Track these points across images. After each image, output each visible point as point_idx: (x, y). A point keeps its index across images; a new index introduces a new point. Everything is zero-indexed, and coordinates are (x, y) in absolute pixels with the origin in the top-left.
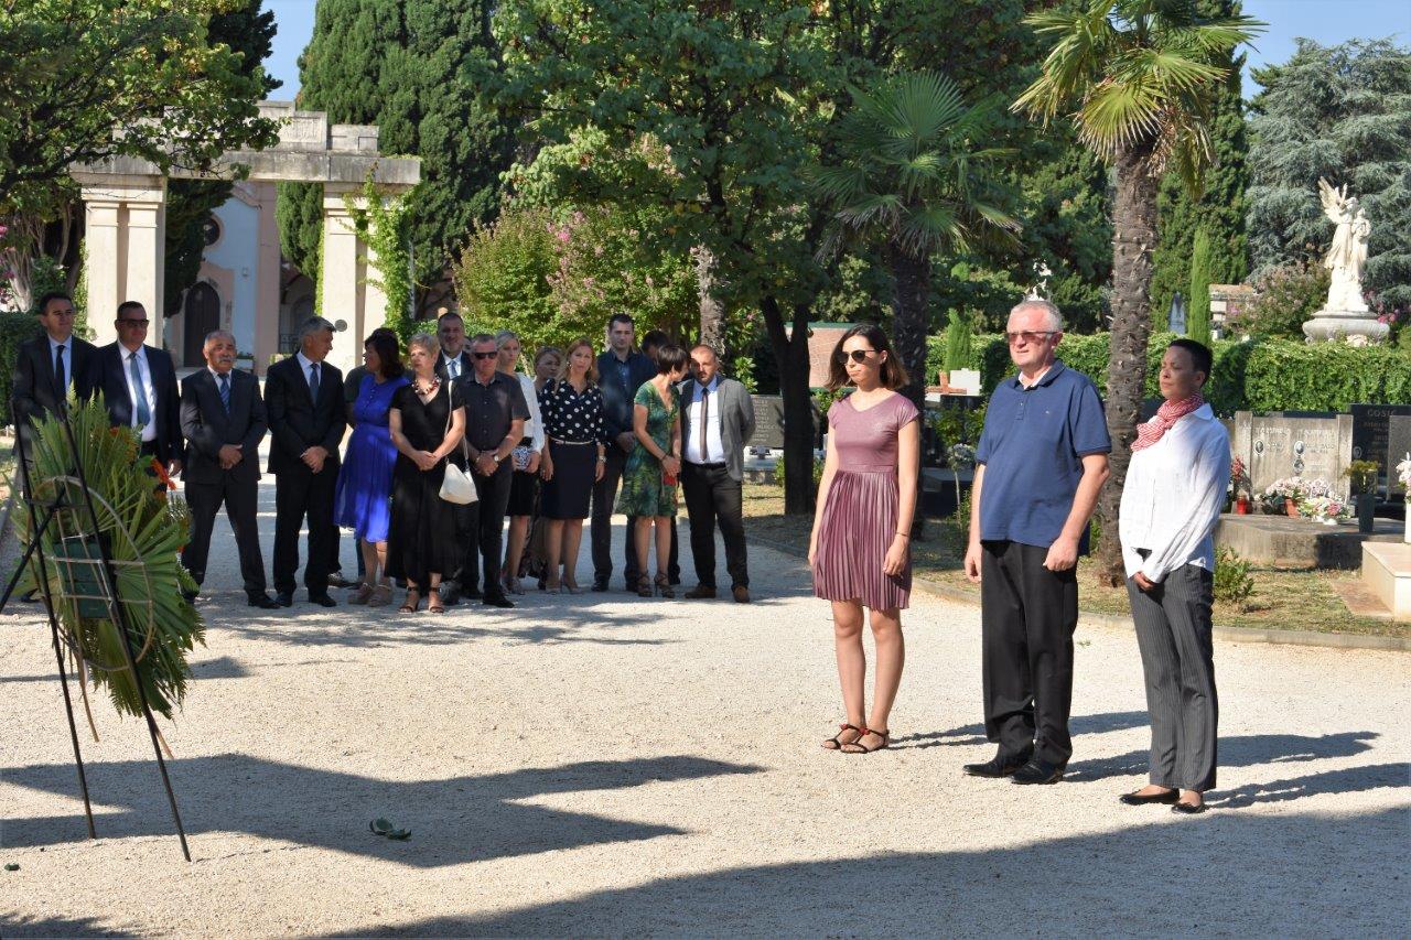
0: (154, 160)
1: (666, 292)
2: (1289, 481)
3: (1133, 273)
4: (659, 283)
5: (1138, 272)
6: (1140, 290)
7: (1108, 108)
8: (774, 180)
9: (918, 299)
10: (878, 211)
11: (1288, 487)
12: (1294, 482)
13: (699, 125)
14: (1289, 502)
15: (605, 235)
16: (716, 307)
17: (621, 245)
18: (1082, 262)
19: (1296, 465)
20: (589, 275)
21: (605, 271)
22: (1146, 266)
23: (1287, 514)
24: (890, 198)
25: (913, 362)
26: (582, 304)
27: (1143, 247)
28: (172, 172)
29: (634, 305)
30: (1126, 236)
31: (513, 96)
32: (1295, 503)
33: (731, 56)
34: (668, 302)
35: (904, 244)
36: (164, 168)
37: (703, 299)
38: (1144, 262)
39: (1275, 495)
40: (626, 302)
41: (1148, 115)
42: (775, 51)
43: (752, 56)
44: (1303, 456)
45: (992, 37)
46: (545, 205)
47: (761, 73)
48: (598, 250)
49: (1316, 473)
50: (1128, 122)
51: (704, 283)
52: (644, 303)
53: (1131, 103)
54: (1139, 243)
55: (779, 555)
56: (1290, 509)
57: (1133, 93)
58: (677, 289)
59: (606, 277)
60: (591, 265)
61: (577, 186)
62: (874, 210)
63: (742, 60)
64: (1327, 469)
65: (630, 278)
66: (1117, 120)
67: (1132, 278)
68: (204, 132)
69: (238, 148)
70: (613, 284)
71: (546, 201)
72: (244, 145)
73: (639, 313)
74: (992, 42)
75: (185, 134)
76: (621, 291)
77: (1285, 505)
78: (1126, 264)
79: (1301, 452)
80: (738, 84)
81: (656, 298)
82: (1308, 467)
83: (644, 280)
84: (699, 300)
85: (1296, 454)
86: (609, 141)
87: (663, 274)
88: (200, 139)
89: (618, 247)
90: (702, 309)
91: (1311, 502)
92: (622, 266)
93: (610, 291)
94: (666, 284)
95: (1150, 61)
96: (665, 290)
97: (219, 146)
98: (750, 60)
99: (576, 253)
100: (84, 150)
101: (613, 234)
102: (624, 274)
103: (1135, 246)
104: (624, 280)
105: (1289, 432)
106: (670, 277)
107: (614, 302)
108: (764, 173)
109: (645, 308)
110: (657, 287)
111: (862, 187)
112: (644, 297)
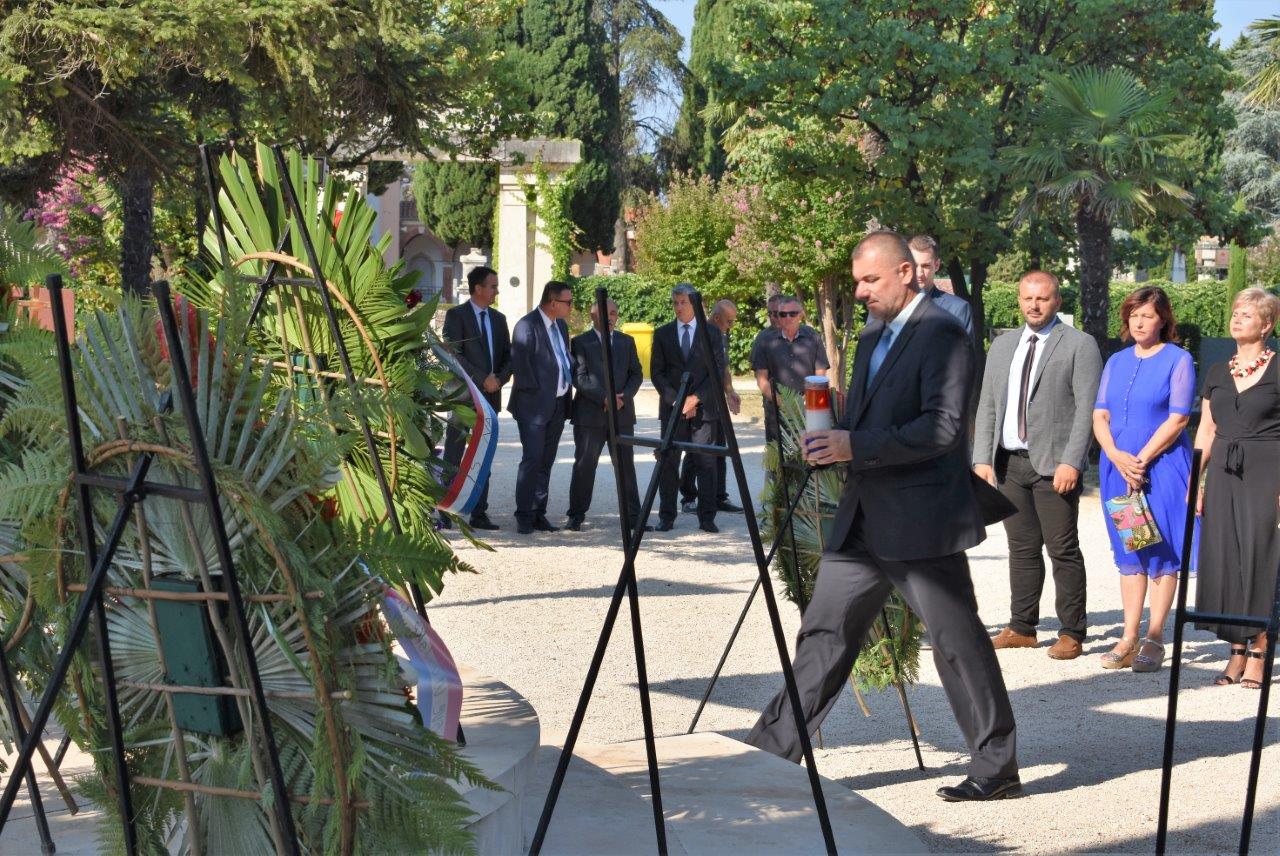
0: (446, 150)
1: (831, 253)
4: (827, 244)
8: (975, 160)
9: (1102, 258)
10: (1080, 183)
13: (911, 114)
15: (777, 205)
17: (792, 213)
18: (1214, 225)
20: (763, 239)
21: (778, 236)
24: (1086, 174)
25: (1099, 313)
26: (759, 263)
28: (460, 158)
29: (800, 264)
33: (944, 56)
34: (833, 261)
35: (1098, 213)
36: (453, 157)
40: (795, 261)
42: (978, 51)
43: (960, 56)
45: (1141, 35)
46: (766, 182)
47: (969, 71)
48: (774, 217)
52: (813, 262)
58: (837, 251)
59: (776, 243)
60: (765, 231)
61: (794, 166)
62: (1076, 184)
63: (951, 59)
65: (801, 240)
68: (481, 126)
69: (508, 138)
70: (784, 246)
71: (768, 177)
72: (514, 136)
73: (807, 271)
74: (1140, 39)
75: (467, 127)
76: (789, 253)
80: (949, 79)
81: (824, 258)
83: (811, 243)
86: (826, 128)
87: (829, 237)
88: (478, 131)
89: (787, 214)
92: (792, 231)
93: (781, 252)
94: (831, 246)
96: (830, 250)
97: (494, 137)
98: (957, 59)
99: (755, 221)
100: (385, 142)
101: (784, 204)
102: (795, 237)
104: (794, 242)
106: (835, 239)
107: (786, 262)
108: (965, 154)
109: (813, 267)
110: (823, 248)
111: (1063, 165)
112: (812, 257)
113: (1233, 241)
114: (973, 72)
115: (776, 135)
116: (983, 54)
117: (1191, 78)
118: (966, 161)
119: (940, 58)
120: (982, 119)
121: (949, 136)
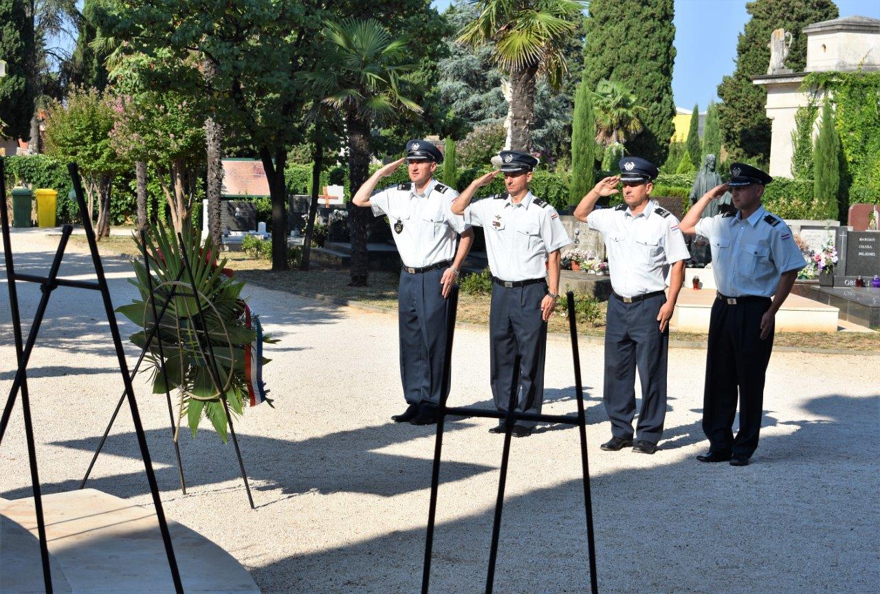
1: (181, 142)
2: (572, 251)
3: (521, 136)
4: (178, 136)
5: (524, 135)
6: (525, 146)
7: (513, 43)
8: (279, 80)
10: (348, 97)
11: (573, 254)
12: (576, 251)
13: (235, 47)
14: (573, 263)
15: (143, 108)
16: (217, 151)
17: (153, 114)
19: (575, 242)
20: (133, 132)
21: (144, 130)
22: (528, 132)
23: (571, 269)
24: (352, 92)
26: (131, 149)
27: (527, 122)
30: (518, 115)
31: (125, 29)
32: (577, 263)
33: (257, 8)
34: (182, 147)
37: (209, 147)
38: (527, 130)
39: (565, 258)
40: (156, 147)
41: (536, 48)
44: (579, 237)
46: (135, 92)
47: (274, 18)
48: (141, 117)
49: (586, 247)
50: (525, 52)
51: (209, 137)
52: (168, 148)
53: (526, 42)
54: (525, 119)
55: (293, 296)
56: (574, 266)
57: (527, 36)
58: (187, 140)
59: (143, 134)
60: (135, 126)
61: (155, 81)
62: (345, 98)
63: (262, 10)
64: (591, 244)
65: (160, 134)
66: (519, 50)
67: (521, 139)
70: (148, 137)
71: (137, 89)
73: (164, 154)
77: (571, 265)
78: (517, 131)
79: (578, 234)
80: (261, 24)
81: (176, 146)
82: (582, 243)
83: (167, 134)
84: (207, 146)
85: (575, 236)
86: (176, 56)
87: (179, 132)
89: (150, 115)
90: (208, 152)
91: (588, 262)
92: (154, 127)
93: (146, 141)
94: (181, 137)
95: (533, 17)
96: (180, 140)
98: (266, 10)
99: (128, 119)
101: (148, 108)
102: (156, 131)
103: (523, 121)
104: (156, 135)
105: (571, 223)
106: (183, 133)
107: (150, 148)
108: (272, 76)
109: (168, 151)
110: (175, 139)
111: (337, 85)
112: (168, 145)
113: (449, 136)
114: (278, 20)
115: (142, 60)
116: (283, 8)
117: (421, 29)
118: (274, 80)
119: (254, 8)
120: (284, 53)
121: (261, 64)
